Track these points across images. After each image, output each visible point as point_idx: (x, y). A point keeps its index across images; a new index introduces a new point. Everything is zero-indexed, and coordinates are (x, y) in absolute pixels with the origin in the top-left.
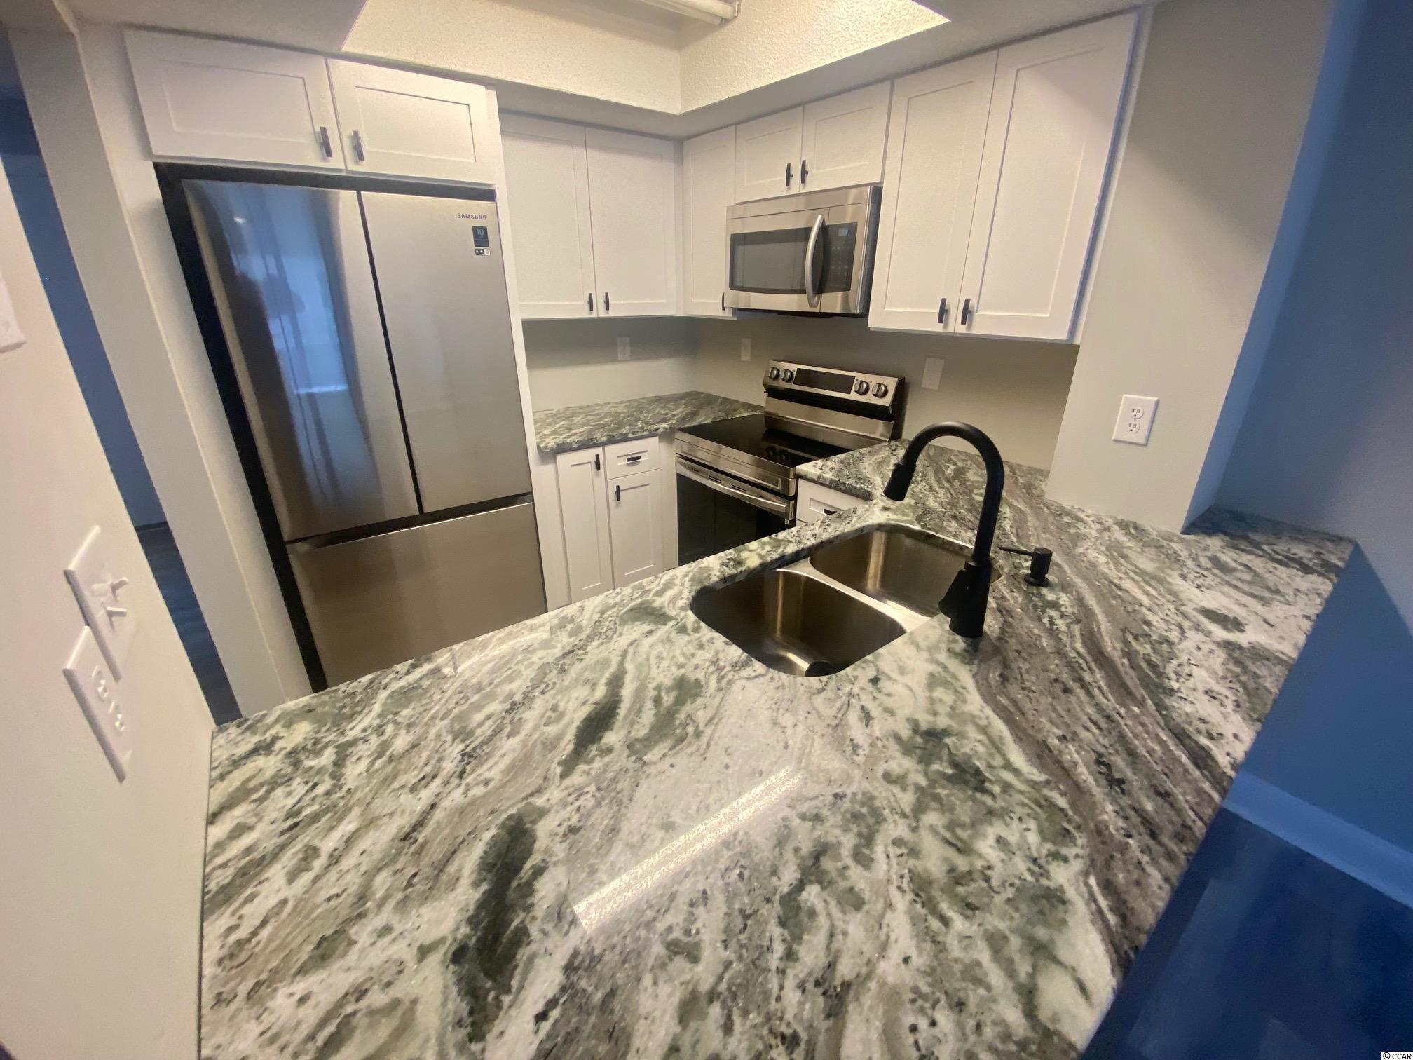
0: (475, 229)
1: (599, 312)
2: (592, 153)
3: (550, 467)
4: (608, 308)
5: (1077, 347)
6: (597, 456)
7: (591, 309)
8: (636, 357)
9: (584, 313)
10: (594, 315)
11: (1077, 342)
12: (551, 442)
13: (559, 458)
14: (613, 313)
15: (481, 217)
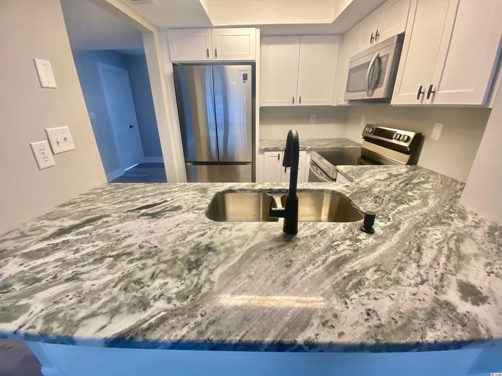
0: (243, 74)
1: (297, 104)
2: (303, 46)
3: (262, 156)
4: (300, 102)
5: (491, 109)
6: (279, 155)
7: (293, 102)
8: (316, 123)
9: (291, 104)
10: (295, 105)
11: (491, 106)
12: (263, 147)
13: (266, 153)
14: (302, 104)
15: (246, 71)
